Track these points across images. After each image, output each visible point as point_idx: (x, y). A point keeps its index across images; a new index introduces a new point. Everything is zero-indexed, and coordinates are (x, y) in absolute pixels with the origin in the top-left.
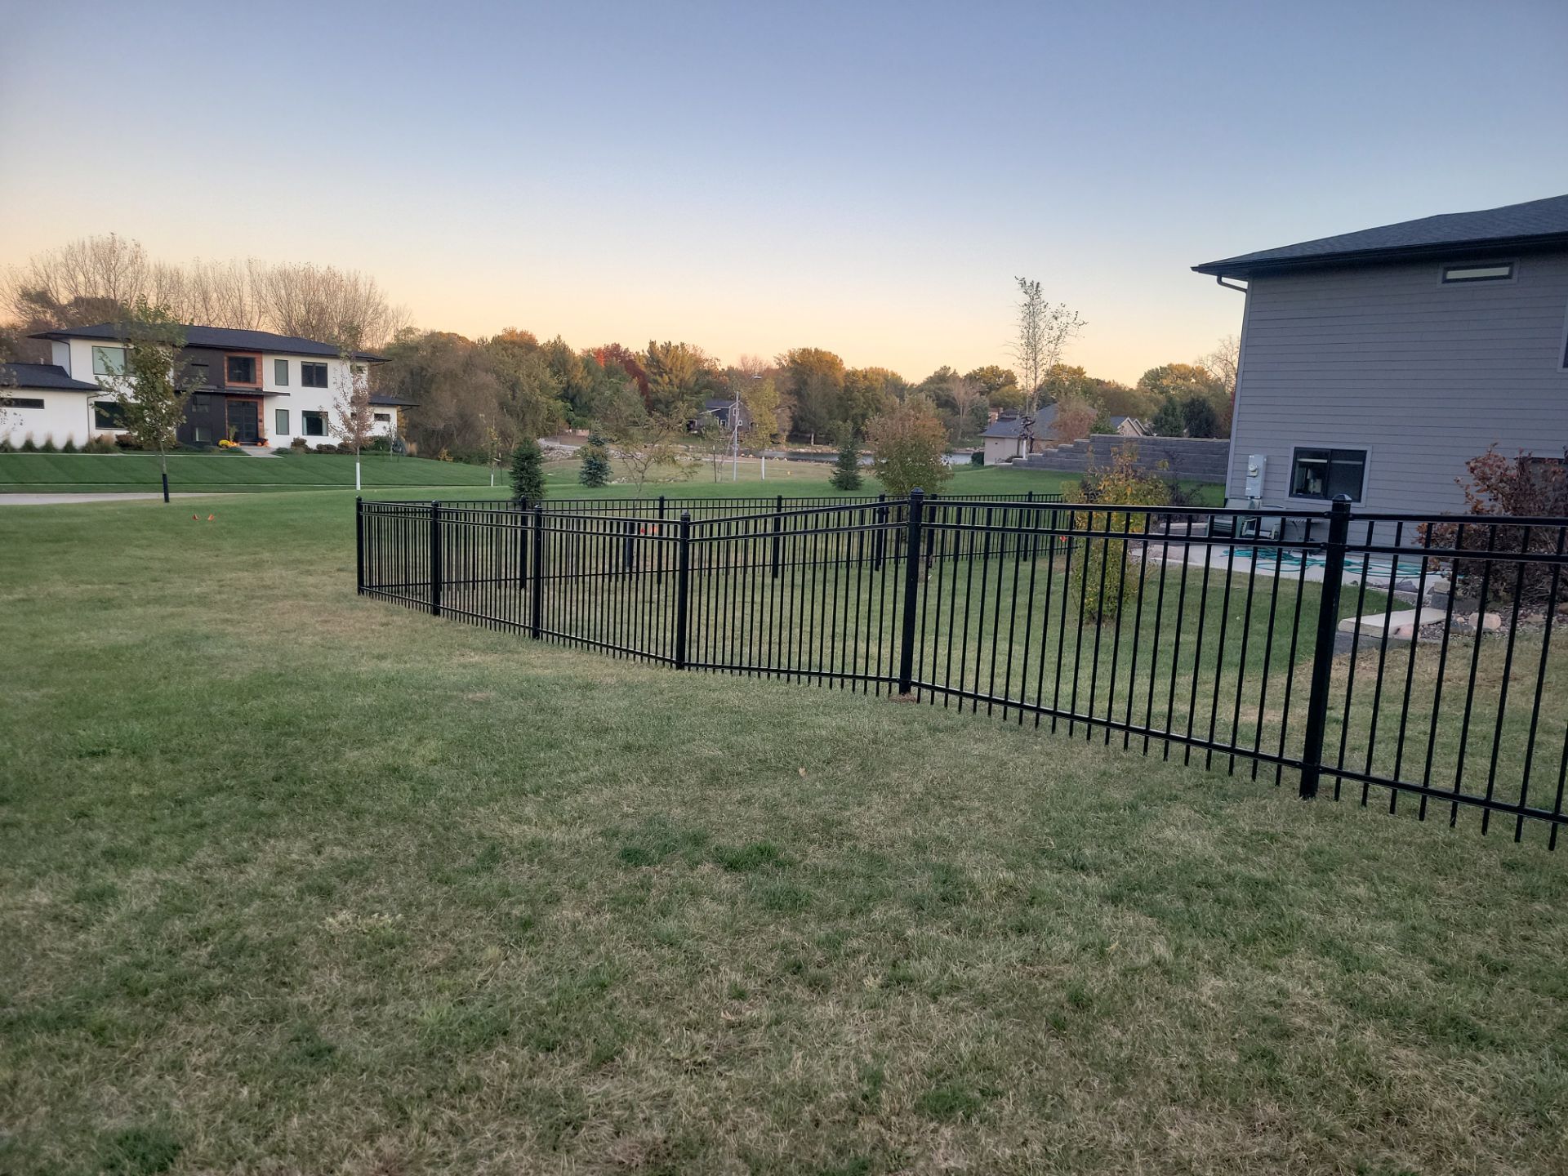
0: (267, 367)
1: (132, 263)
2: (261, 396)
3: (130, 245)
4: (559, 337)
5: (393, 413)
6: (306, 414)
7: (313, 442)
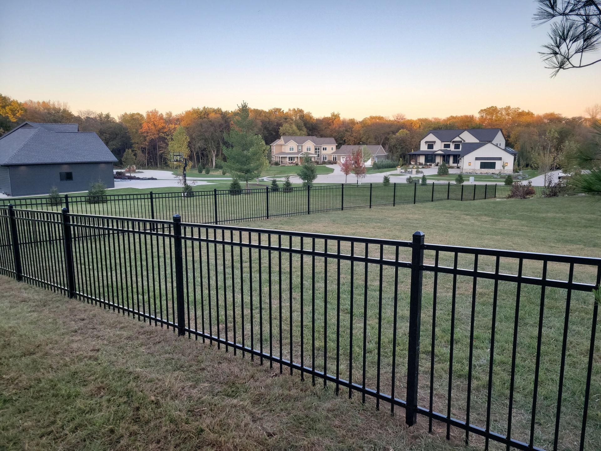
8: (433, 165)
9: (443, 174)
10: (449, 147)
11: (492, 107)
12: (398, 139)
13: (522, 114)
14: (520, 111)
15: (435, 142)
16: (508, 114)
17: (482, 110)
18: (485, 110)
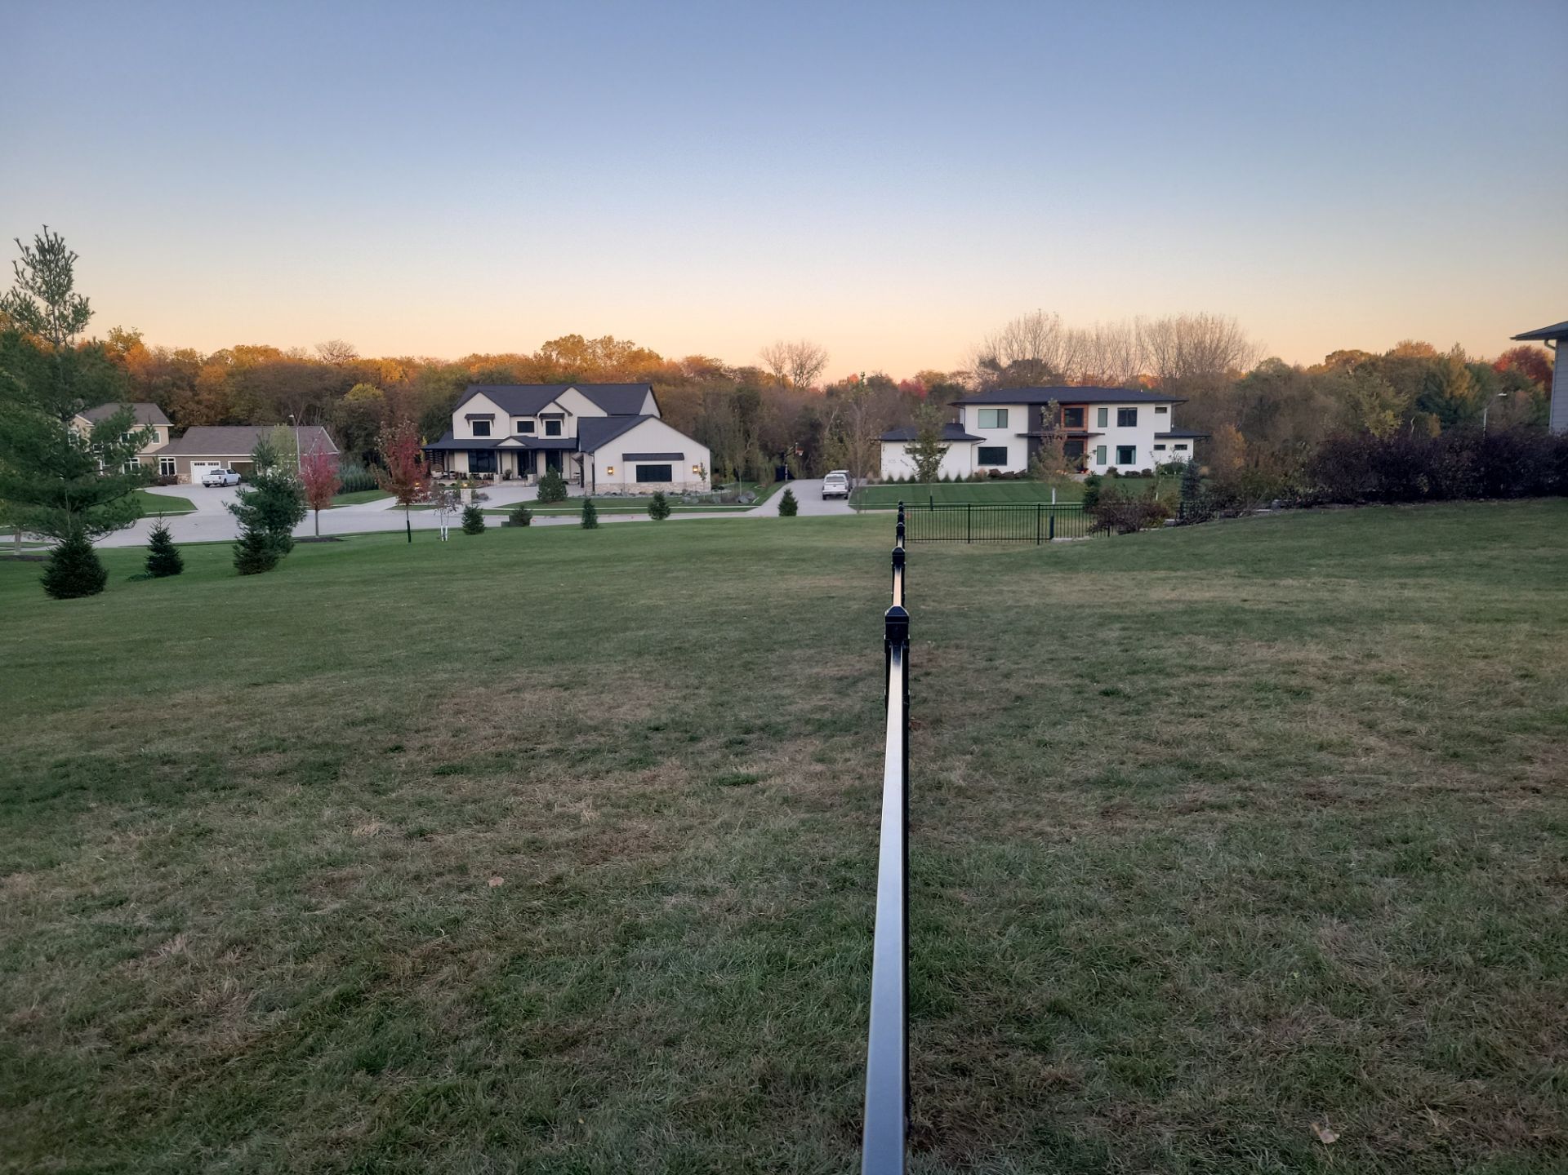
0: (1093, 413)
1: (1051, 330)
2: (1086, 436)
3: (1052, 317)
4: (1457, 345)
5: (1190, 443)
6: (1119, 448)
7: (1123, 469)
8: (496, 477)
9: (554, 500)
10: (532, 430)
11: (572, 336)
12: (353, 411)
13: (638, 356)
14: (635, 348)
15: (492, 417)
16: (609, 356)
17: (549, 343)
18: (556, 342)
